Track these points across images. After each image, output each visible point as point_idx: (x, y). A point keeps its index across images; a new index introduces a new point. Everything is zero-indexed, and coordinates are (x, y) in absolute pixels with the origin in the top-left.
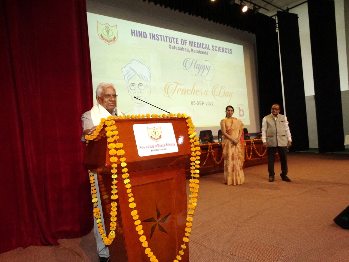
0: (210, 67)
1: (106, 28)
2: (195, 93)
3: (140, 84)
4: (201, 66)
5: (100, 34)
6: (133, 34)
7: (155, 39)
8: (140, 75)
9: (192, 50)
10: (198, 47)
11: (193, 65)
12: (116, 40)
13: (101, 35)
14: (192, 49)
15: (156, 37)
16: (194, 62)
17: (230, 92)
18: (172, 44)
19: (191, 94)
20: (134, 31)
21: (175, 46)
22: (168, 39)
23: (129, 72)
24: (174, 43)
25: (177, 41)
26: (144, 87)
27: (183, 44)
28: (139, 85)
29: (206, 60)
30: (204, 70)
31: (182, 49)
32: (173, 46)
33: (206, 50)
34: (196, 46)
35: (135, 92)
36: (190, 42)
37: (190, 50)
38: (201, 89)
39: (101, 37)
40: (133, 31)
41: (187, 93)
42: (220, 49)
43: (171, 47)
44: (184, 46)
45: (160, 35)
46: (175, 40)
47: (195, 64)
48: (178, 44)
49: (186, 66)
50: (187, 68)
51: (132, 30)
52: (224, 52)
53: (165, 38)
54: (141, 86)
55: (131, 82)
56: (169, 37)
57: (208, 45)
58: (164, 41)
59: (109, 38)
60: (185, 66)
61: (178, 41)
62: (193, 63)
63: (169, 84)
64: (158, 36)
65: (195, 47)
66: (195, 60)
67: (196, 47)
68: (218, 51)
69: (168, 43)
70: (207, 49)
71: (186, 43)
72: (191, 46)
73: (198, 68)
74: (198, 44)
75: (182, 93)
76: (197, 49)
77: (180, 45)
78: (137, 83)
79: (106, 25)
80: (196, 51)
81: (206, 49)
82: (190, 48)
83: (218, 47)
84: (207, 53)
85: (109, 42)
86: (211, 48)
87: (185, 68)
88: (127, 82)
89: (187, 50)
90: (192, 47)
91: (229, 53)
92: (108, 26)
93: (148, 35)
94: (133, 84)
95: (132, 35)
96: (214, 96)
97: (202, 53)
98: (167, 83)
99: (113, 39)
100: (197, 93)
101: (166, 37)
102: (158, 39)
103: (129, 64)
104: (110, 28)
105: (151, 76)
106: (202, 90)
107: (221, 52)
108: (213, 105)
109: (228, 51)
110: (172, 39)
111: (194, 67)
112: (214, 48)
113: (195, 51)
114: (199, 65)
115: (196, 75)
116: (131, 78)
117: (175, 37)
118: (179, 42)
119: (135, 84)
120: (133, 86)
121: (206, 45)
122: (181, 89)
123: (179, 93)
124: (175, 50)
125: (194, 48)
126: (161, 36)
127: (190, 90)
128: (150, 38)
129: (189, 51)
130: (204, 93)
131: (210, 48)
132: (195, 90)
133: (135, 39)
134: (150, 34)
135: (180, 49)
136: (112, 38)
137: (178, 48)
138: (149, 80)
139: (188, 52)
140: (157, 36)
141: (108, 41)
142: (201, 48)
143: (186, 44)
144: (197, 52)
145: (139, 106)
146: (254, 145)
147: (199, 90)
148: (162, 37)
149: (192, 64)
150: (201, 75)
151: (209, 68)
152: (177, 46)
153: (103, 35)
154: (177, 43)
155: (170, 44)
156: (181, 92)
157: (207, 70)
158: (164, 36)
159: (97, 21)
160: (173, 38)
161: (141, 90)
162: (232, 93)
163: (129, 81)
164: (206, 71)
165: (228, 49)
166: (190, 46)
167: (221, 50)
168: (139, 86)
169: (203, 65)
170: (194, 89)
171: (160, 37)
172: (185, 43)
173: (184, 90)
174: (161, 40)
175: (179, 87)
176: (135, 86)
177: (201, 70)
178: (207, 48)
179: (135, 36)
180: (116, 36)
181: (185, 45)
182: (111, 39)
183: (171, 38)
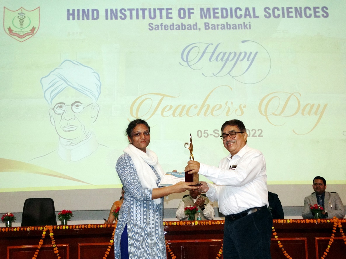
0: (256, 53)
1: (19, 15)
2: (209, 111)
3: (76, 104)
4: (230, 53)
5: (7, 26)
6: (71, 17)
7: (116, 18)
8: (76, 86)
9: (206, 26)
10: (223, 17)
11: (207, 55)
12: (35, 32)
13: (9, 29)
14: (205, 23)
15: (119, 14)
16: (211, 49)
17: (319, 105)
18: (157, 21)
19: (198, 114)
20: (74, 10)
21: (164, 24)
22: (147, 13)
23: (55, 83)
24: (161, 17)
25: (168, 14)
26: (84, 108)
27: (184, 18)
28: (72, 105)
29: (243, 42)
30: (238, 61)
31: (182, 27)
32: (159, 24)
33: (247, 20)
34: (219, 15)
35: (63, 118)
36: (202, 9)
37: (201, 25)
38: (226, 103)
39: (8, 32)
40: (71, 12)
41: (187, 113)
42: (288, 12)
43: (153, 26)
44: (186, 21)
45: (128, 9)
46: (164, 13)
47: (214, 53)
48: (171, 18)
49: (189, 60)
50: (190, 63)
51: (68, 10)
52: (301, 16)
53: (140, 13)
54: (77, 106)
55: (57, 100)
56: (150, 10)
57: (254, 9)
58: (138, 18)
59: (24, 30)
60: (185, 58)
61: (171, 13)
62: (208, 50)
63: (143, 98)
64: (125, 10)
65: (215, 17)
66: (212, 44)
67: (218, 18)
68: (284, 17)
69: (148, 20)
70: (248, 17)
71: (193, 13)
72: (206, 18)
73: (222, 60)
74: (224, 11)
75: (174, 114)
76: (222, 21)
77: (176, 20)
78: (69, 101)
79: (20, 11)
80: (218, 25)
81: (245, 17)
82: (201, 23)
83: (283, 8)
84: (248, 26)
85: (22, 38)
86: (260, 12)
87: (185, 64)
88: (49, 102)
89: (195, 27)
90: (207, 20)
91: (316, 16)
92: (24, 12)
93: (102, 14)
94: (61, 105)
95: (68, 19)
96: (266, 115)
97: (235, 27)
98: (137, 97)
99: (30, 30)
100: (214, 113)
101: (144, 10)
102: (123, 17)
103: (56, 70)
104: (27, 14)
105: (100, 87)
106: (229, 104)
107: (292, 17)
108: (259, 136)
109: (315, 12)
110: (158, 12)
111: (210, 60)
112: (271, 12)
113: (214, 27)
114: (225, 53)
115: (215, 76)
116: (57, 93)
117: (165, 7)
118: (175, 14)
119: (64, 104)
120: (61, 107)
121: (247, 9)
122: (171, 107)
123: (165, 114)
124: (161, 33)
125: (212, 21)
126: (131, 10)
127: (196, 107)
128: (107, 18)
129: (198, 28)
130: (237, 110)
131: (257, 15)
132: (209, 106)
133: (74, 24)
134: (107, 10)
135: (175, 27)
136: (28, 30)
137: (172, 27)
138: (97, 94)
139: (196, 30)
140: (123, 11)
141: (21, 36)
142: (232, 17)
143: (192, 15)
144: (220, 27)
145: (69, 143)
146: (276, 237)
147: (221, 106)
148: (134, 13)
149: (205, 54)
150: (229, 73)
151: (252, 58)
152: (168, 22)
153: (12, 28)
154: (168, 18)
155: (152, 21)
156: (171, 111)
157: (248, 60)
158: (137, 10)
159: (5, 7)
160: (158, 9)
161: (76, 114)
162: (326, 106)
163: (52, 99)
164: (245, 64)
165: (315, 8)
166: (202, 17)
167: (293, 14)
168: (74, 107)
169: (235, 53)
170: (207, 103)
171: (128, 13)
172: (190, 13)
173: (181, 107)
174: (131, 18)
175: (166, 102)
176: (64, 108)
177: (230, 64)
178: (249, 15)
179: (74, 19)
180: (36, 26)
181: (189, 17)
182: (26, 33)
183: (155, 10)
